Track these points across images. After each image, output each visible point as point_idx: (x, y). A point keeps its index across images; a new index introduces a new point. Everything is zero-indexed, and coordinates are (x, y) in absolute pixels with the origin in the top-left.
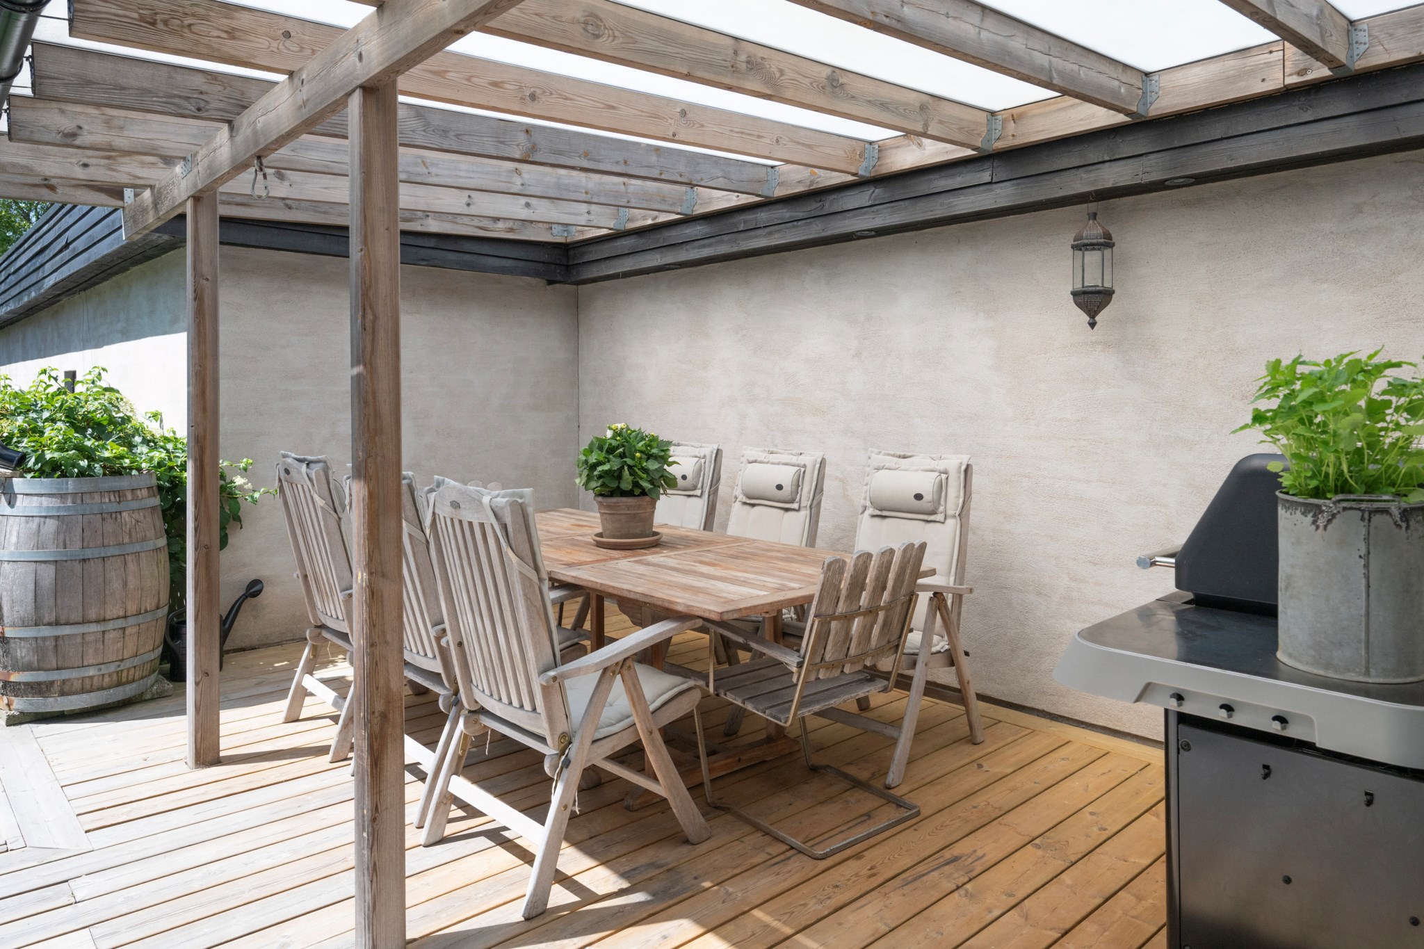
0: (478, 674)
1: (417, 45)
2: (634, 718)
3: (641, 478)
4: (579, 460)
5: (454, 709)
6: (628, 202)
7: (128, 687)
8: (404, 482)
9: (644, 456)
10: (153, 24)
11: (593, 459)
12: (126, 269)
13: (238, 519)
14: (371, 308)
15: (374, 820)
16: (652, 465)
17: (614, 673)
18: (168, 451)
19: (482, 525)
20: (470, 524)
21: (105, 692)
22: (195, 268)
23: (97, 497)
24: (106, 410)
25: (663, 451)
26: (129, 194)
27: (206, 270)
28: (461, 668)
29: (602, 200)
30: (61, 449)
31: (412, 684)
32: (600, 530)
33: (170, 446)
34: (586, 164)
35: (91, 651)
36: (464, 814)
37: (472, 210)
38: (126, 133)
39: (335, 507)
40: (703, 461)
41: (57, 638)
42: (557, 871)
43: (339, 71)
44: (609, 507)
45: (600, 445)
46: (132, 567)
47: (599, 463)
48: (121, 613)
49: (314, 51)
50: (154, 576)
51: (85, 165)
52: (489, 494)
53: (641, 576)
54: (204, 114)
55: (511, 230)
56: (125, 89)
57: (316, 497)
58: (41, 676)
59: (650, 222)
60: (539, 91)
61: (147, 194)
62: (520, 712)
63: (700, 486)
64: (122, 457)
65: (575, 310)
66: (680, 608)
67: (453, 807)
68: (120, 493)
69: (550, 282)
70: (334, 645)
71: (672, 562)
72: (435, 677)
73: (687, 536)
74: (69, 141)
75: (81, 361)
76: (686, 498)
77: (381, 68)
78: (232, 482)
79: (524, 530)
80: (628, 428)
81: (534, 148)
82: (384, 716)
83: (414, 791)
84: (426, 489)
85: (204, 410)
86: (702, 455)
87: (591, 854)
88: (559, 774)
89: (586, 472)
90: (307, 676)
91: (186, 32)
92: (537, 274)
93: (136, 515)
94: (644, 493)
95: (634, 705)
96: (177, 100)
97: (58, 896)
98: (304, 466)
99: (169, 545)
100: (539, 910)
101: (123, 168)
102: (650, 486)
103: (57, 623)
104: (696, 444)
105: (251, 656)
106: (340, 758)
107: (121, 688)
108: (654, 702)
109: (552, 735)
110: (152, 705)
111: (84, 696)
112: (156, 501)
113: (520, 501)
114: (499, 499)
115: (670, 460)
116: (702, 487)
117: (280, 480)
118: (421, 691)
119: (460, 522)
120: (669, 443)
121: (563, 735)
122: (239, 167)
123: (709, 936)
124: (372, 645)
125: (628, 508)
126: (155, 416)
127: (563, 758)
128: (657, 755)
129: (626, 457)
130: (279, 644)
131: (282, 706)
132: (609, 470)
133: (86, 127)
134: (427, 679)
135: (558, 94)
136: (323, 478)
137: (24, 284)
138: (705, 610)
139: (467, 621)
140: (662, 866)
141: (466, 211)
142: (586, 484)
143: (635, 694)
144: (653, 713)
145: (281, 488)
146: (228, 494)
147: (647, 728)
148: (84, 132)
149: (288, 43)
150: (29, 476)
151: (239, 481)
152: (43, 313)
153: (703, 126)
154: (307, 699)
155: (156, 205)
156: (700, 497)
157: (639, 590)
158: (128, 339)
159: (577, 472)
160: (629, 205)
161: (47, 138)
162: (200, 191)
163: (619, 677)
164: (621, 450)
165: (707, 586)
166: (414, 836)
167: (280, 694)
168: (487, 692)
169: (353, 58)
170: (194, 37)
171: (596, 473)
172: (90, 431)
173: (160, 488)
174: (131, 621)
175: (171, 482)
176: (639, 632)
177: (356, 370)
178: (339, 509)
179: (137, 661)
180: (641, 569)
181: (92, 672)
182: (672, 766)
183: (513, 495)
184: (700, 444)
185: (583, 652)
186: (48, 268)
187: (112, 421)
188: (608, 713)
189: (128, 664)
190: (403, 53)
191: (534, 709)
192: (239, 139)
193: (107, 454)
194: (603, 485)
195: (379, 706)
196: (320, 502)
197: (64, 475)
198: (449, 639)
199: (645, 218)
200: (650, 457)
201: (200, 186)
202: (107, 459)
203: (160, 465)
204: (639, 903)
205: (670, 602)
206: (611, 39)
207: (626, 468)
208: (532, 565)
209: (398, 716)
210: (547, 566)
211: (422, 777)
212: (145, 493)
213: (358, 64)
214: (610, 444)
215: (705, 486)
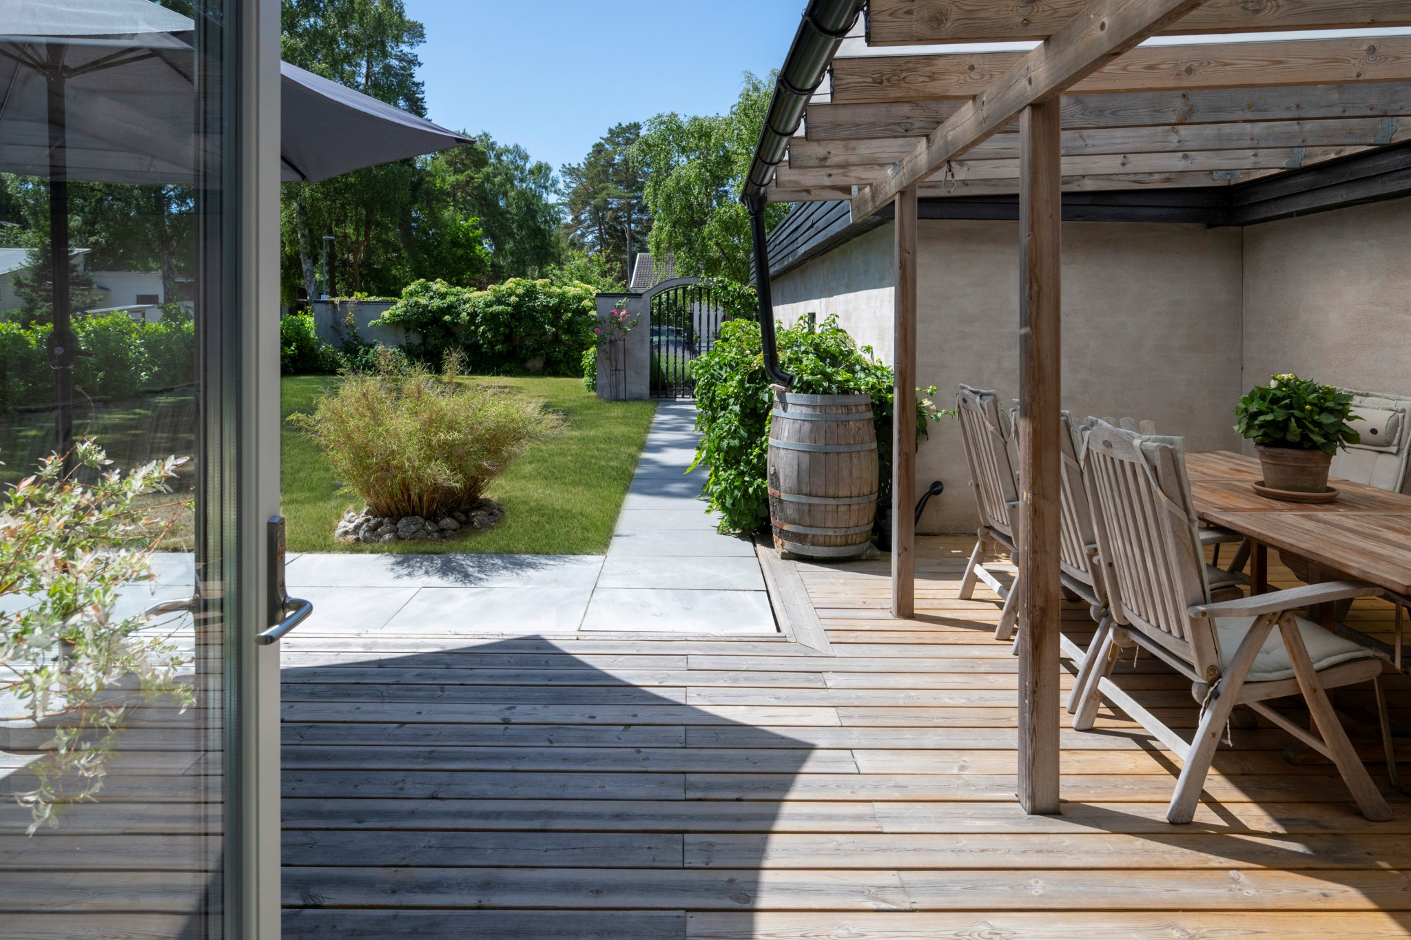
0: (1127, 593)
1: (1078, 69)
2: (1294, 671)
3: (1312, 432)
4: (1238, 408)
5: (1103, 621)
6: (1303, 141)
7: (852, 548)
8: (1062, 418)
9: (1316, 409)
10: (881, 83)
11: (1254, 408)
12: (849, 240)
13: (925, 432)
14: (1037, 281)
15: (1034, 692)
16: (1327, 419)
17: (1270, 622)
18: (877, 377)
19: (1132, 465)
20: (1121, 462)
21: (838, 549)
22: (901, 245)
23: (834, 408)
24: (838, 346)
25: (1341, 404)
26: (854, 189)
27: (908, 246)
28: (1111, 585)
29: (1271, 144)
30: (812, 374)
31: (1065, 589)
32: (1261, 478)
33: (879, 373)
34: (1249, 116)
35: (830, 518)
36: (1113, 714)
37: (1128, 169)
38: (857, 152)
39: (1002, 432)
40: (1401, 415)
41: (810, 505)
42: (1203, 791)
43: (1013, 93)
44: (1272, 457)
45: (1263, 394)
46: (855, 461)
47: (1261, 413)
48: (848, 494)
49: (992, 76)
50: (867, 469)
51: (830, 175)
52: (1140, 437)
53: (1308, 532)
54: (910, 133)
55: (1168, 180)
56: (859, 125)
57: (987, 423)
58: (800, 530)
59: (1333, 156)
60: (1196, 64)
61: (867, 189)
62: (1168, 636)
63: (1395, 442)
64: (848, 381)
65: (1240, 251)
66: (1354, 573)
67: (1102, 705)
68: (848, 407)
69: (1210, 226)
70: (998, 543)
71: (1348, 523)
72: (1088, 589)
73: (1373, 497)
74: (823, 163)
75: (820, 307)
76: (1376, 454)
77: (1047, 89)
78: (921, 403)
79: (1174, 473)
80: (1296, 379)
81: (1191, 110)
82: (1044, 611)
83: (1068, 682)
84: (1082, 426)
85: (906, 351)
86: (1400, 408)
87: (1243, 789)
88: (1208, 703)
89: (1245, 421)
90: (977, 566)
91: (903, 84)
92: (1195, 220)
93: (858, 424)
94: (1314, 446)
95: (1294, 658)
96: (891, 127)
97: (816, 681)
98: (978, 397)
99: (878, 447)
100: (1184, 820)
101: (853, 174)
102: (1323, 440)
103: (810, 495)
104: (1391, 396)
105: (934, 540)
106: (1004, 638)
107: (847, 548)
108: (1319, 661)
109: (1201, 665)
110: (867, 564)
111: (826, 548)
112: (870, 415)
113: (1170, 447)
114: (1149, 443)
115: (1350, 414)
116: (1399, 444)
117: (959, 407)
118: (1072, 598)
119: (1112, 459)
120: (1350, 397)
121: (1212, 668)
122: (934, 169)
123: (1381, 915)
124: (1035, 552)
125: (1296, 460)
126: (869, 349)
127: (1212, 689)
128: (1321, 714)
129: (1294, 409)
130: (955, 535)
131: (959, 585)
132: (1273, 421)
133: (833, 152)
134: (1080, 589)
135: (1216, 62)
136: (993, 408)
137: (785, 252)
138: (1386, 580)
139: (1117, 545)
140: (1327, 828)
141: (1121, 170)
142: (1246, 432)
143: (1295, 648)
144: (1318, 671)
145: (960, 413)
146: (920, 413)
147: (1310, 685)
148: (832, 156)
149: (972, 74)
150: (794, 391)
151: (926, 403)
152: (795, 271)
153: (1398, 58)
154: (977, 583)
155: (873, 197)
156: (1397, 454)
157: (1304, 546)
158: (850, 292)
159: (1236, 419)
160: (1304, 144)
161: (810, 163)
162: (906, 187)
163: (1276, 627)
164: (1287, 401)
165: (1393, 555)
166: (1068, 720)
167: (957, 576)
168: (1135, 611)
169: (1024, 82)
170: (907, 86)
171: (1256, 422)
172: (828, 360)
173: (873, 404)
174: (855, 500)
175: (879, 400)
176: (1302, 588)
177: (1023, 331)
178: (1005, 435)
179: (857, 530)
180: (1309, 525)
181: (830, 533)
182: (1341, 731)
183: (1163, 441)
184: (1397, 396)
185: (1240, 595)
186: (800, 241)
187: (841, 352)
188: (1261, 659)
189: (851, 531)
190: (1066, 77)
191: (1182, 637)
192: (934, 148)
193: (840, 378)
194: (1265, 435)
195: (1040, 602)
196: (990, 428)
197: (814, 392)
198: (1100, 558)
199: (1326, 153)
200: (1323, 410)
201: (905, 185)
202: (840, 382)
203: (873, 387)
204: (1296, 852)
205: (1341, 564)
206: (1274, 9)
207: (1293, 420)
208: (1182, 506)
209: (1055, 615)
210: (1197, 506)
211: (1074, 672)
212: (863, 408)
213: (1028, 87)
214: (1274, 395)
215: (1403, 443)
